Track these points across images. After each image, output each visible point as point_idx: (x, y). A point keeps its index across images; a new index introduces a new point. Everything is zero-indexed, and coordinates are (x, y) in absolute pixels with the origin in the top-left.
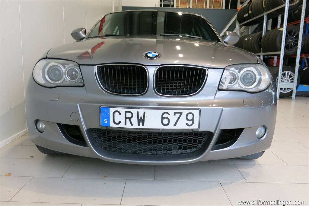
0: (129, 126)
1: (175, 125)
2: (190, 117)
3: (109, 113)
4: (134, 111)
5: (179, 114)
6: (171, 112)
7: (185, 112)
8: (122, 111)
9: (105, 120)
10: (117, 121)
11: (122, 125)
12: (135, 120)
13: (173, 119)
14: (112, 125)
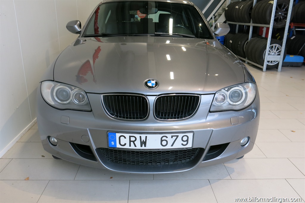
0: (133, 147)
1: (172, 146)
2: (185, 138)
3: (116, 137)
4: (138, 136)
5: (176, 137)
6: (169, 136)
7: (180, 135)
8: (127, 136)
9: (112, 142)
10: (122, 143)
11: (127, 147)
12: (138, 143)
13: (170, 140)
14: (118, 146)
